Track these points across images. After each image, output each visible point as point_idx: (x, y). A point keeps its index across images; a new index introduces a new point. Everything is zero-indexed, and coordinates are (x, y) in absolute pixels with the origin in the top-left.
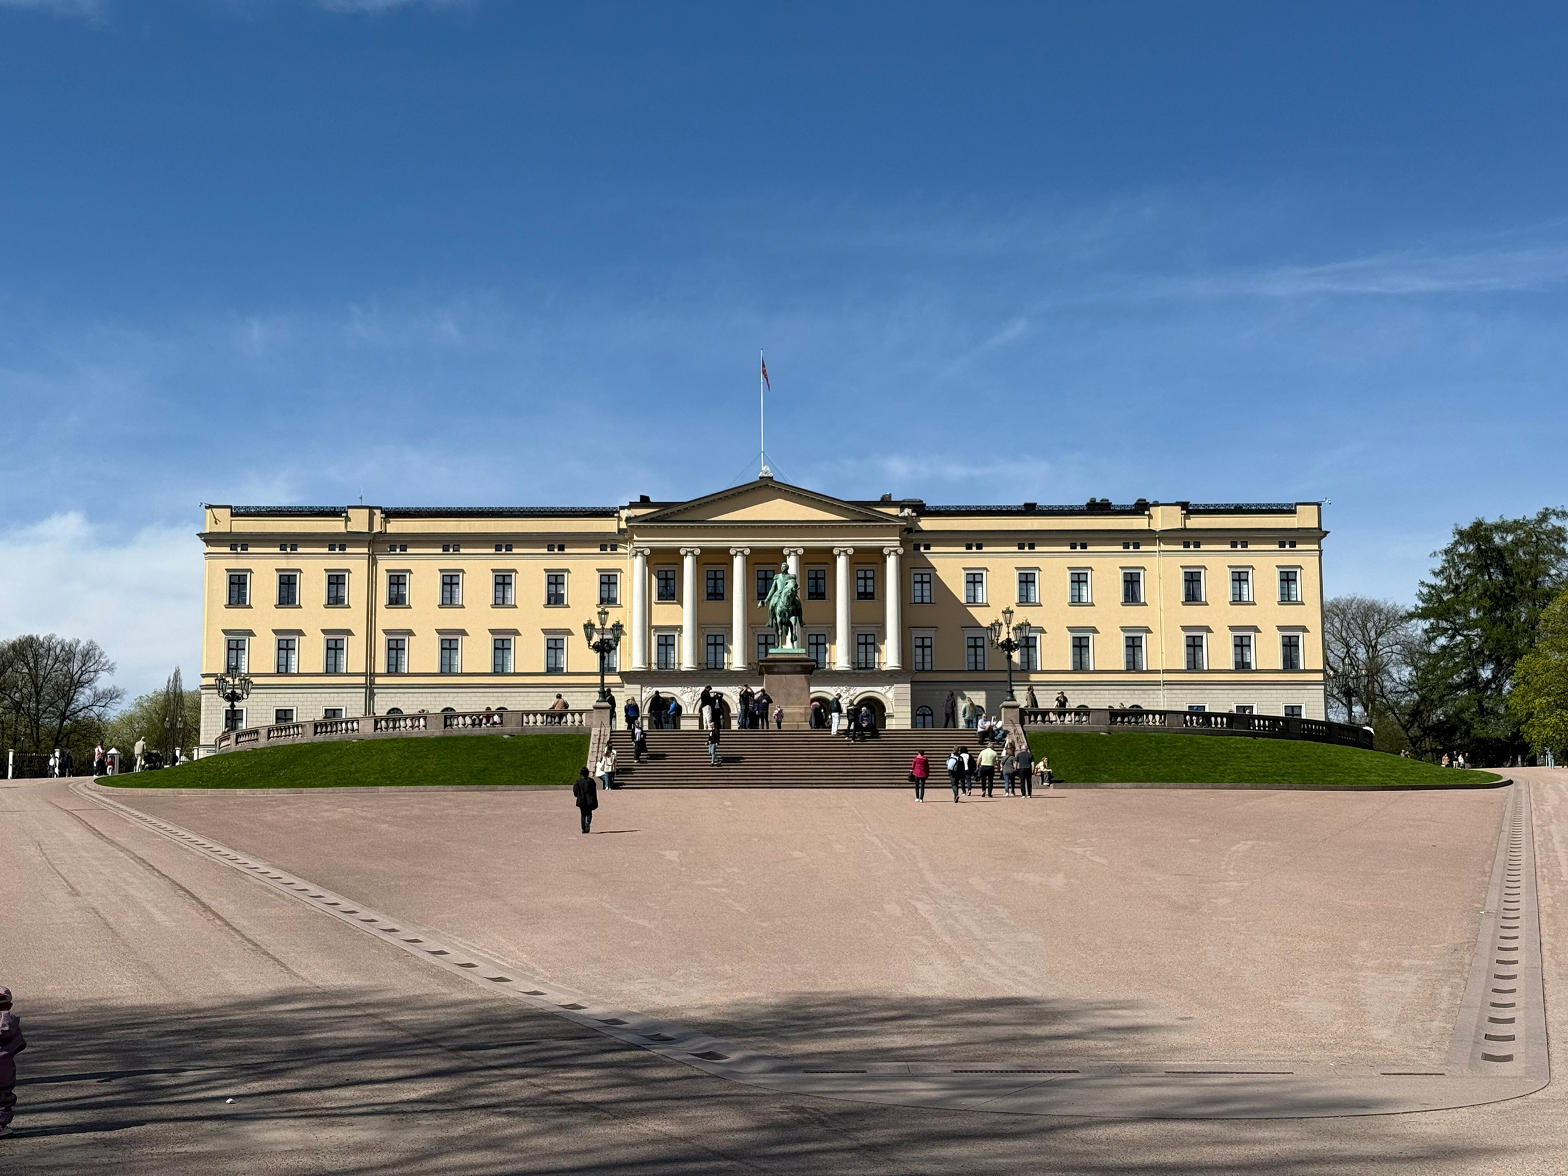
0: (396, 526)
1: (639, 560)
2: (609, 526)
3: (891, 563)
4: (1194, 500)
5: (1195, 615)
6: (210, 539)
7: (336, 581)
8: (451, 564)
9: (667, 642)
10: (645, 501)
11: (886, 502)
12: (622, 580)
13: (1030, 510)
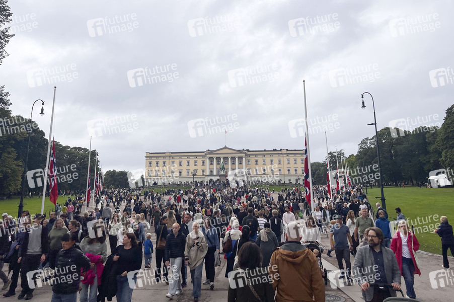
0: (173, 155)
1: (208, 159)
2: (204, 154)
3: (244, 158)
4: (289, 149)
5: (289, 166)
6: (146, 157)
7: (164, 163)
8: (181, 160)
9: (212, 171)
10: (209, 150)
11: (243, 150)
12: (205, 162)
13: (265, 151)
